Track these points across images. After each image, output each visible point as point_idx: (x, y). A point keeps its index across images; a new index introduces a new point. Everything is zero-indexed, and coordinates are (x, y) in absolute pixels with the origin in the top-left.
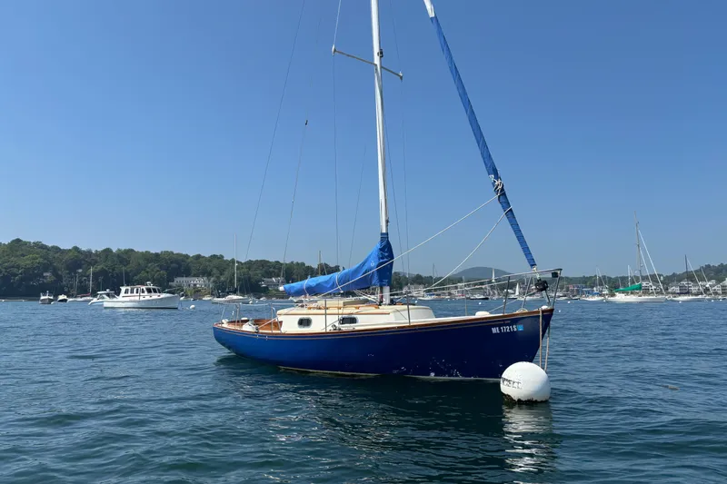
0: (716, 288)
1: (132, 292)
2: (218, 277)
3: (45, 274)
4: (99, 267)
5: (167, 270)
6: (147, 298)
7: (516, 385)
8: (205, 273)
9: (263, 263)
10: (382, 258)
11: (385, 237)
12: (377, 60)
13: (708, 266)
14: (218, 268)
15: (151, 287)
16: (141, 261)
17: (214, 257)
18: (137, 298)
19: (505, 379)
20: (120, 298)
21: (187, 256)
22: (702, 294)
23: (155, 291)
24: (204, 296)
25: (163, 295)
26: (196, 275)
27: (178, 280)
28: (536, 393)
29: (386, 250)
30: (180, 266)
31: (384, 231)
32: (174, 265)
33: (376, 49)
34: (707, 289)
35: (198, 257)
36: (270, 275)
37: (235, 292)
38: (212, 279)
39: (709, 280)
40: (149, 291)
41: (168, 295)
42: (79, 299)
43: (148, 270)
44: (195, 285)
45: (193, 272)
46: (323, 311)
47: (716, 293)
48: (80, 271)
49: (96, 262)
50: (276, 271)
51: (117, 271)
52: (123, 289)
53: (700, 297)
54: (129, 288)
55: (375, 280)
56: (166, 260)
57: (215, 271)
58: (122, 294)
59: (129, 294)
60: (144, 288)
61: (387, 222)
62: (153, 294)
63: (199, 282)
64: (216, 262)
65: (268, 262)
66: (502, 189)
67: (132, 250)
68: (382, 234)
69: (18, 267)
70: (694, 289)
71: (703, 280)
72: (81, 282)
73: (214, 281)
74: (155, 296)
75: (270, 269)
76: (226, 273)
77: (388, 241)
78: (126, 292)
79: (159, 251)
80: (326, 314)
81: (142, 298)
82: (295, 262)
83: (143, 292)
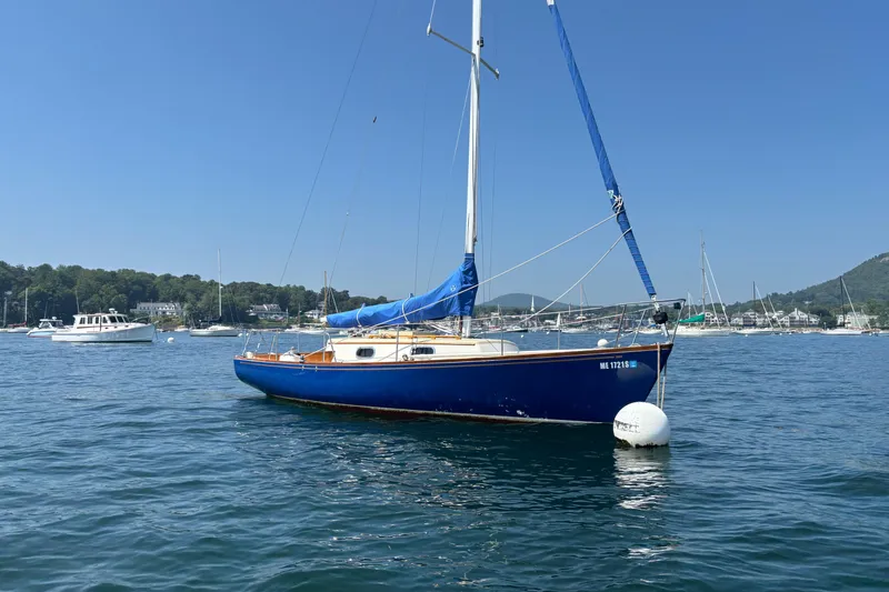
0: (783, 319)
1: (90, 321)
2: (193, 304)
4: (35, 289)
5: (127, 293)
6: (111, 329)
7: (633, 428)
8: (178, 298)
9: (252, 287)
10: (466, 283)
11: (470, 258)
12: (476, 49)
13: (775, 295)
14: (192, 291)
15: (116, 314)
16: (92, 282)
17: (187, 277)
18: (97, 329)
19: (619, 423)
20: (74, 329)
21: (153, 277)
22: (769, 326)
23: (121, 320)
24: (176, 326)
25: (132, 326)
26: (166, 301)
27: (142, 306)
28: (657, 436)
29: (470, 273)
30: (144, 287)
31: (470, 251)
32: (135, 287)
33: (476, 36)
34: (774, 321)
35: (167, 277)
36: (260, 301)
37: (220, 321)
38: (186, 306)
39: (776, 310)
40: (113, 320)
41: (139, 325)
42: (12, 330)
43: (101, 292)
44: (164, 312)
45: (162, 297)
46: (395, 340)
47: (783, 326)
48: (9, 293)
49: (30, 282)
50: (268, 296)
51: (59, 293)
52: (78, 318)
53: (766, 329)
54: (86, 317)
55: (455, 308)
56: (126, 281)
57: (189, 295)
58: (77, 323)
59: (86, 324)
60: (106, 316)
61: (475, 240)
62: (118, 324)
63: (169, 309)
64: (189, 284)
65: (258, 284)
66: (622, 207)
67: (78, 268)
68: (467, 254)
70: (759, 321)
71: (769, 310)
72: (10, 307)
73: (188, 309)
74: (121, 327)
75: (259, 293)
76: (204, 297)
77: (473, 264)
78: (82, 321)
79: (116, 270)
80: (398, 343)
81: (103, 330)
82: (292, 286)
83: (105, 321)
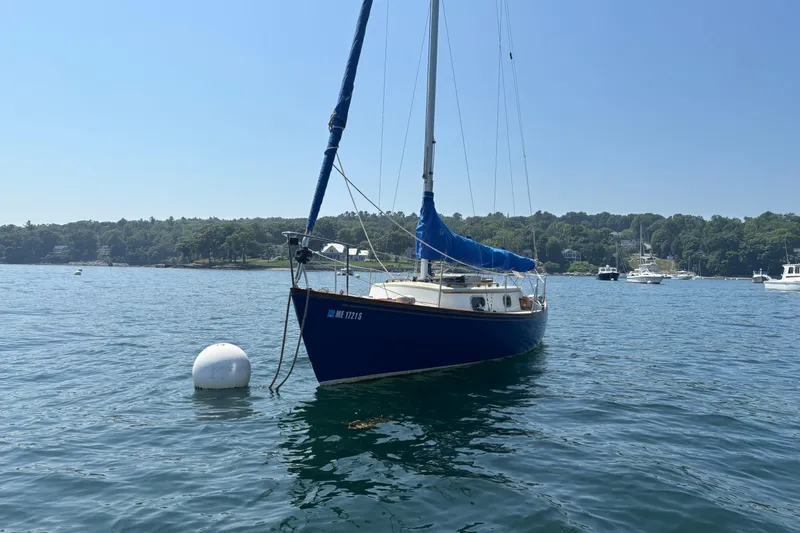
1: (797, 271)
3: (795, 250)
20: (783, 279)
52: (786, 268)
54: (794, 266)
58: (786, 273)
59: (794, 274)
69: (764, 243)
78: (790, 271)
